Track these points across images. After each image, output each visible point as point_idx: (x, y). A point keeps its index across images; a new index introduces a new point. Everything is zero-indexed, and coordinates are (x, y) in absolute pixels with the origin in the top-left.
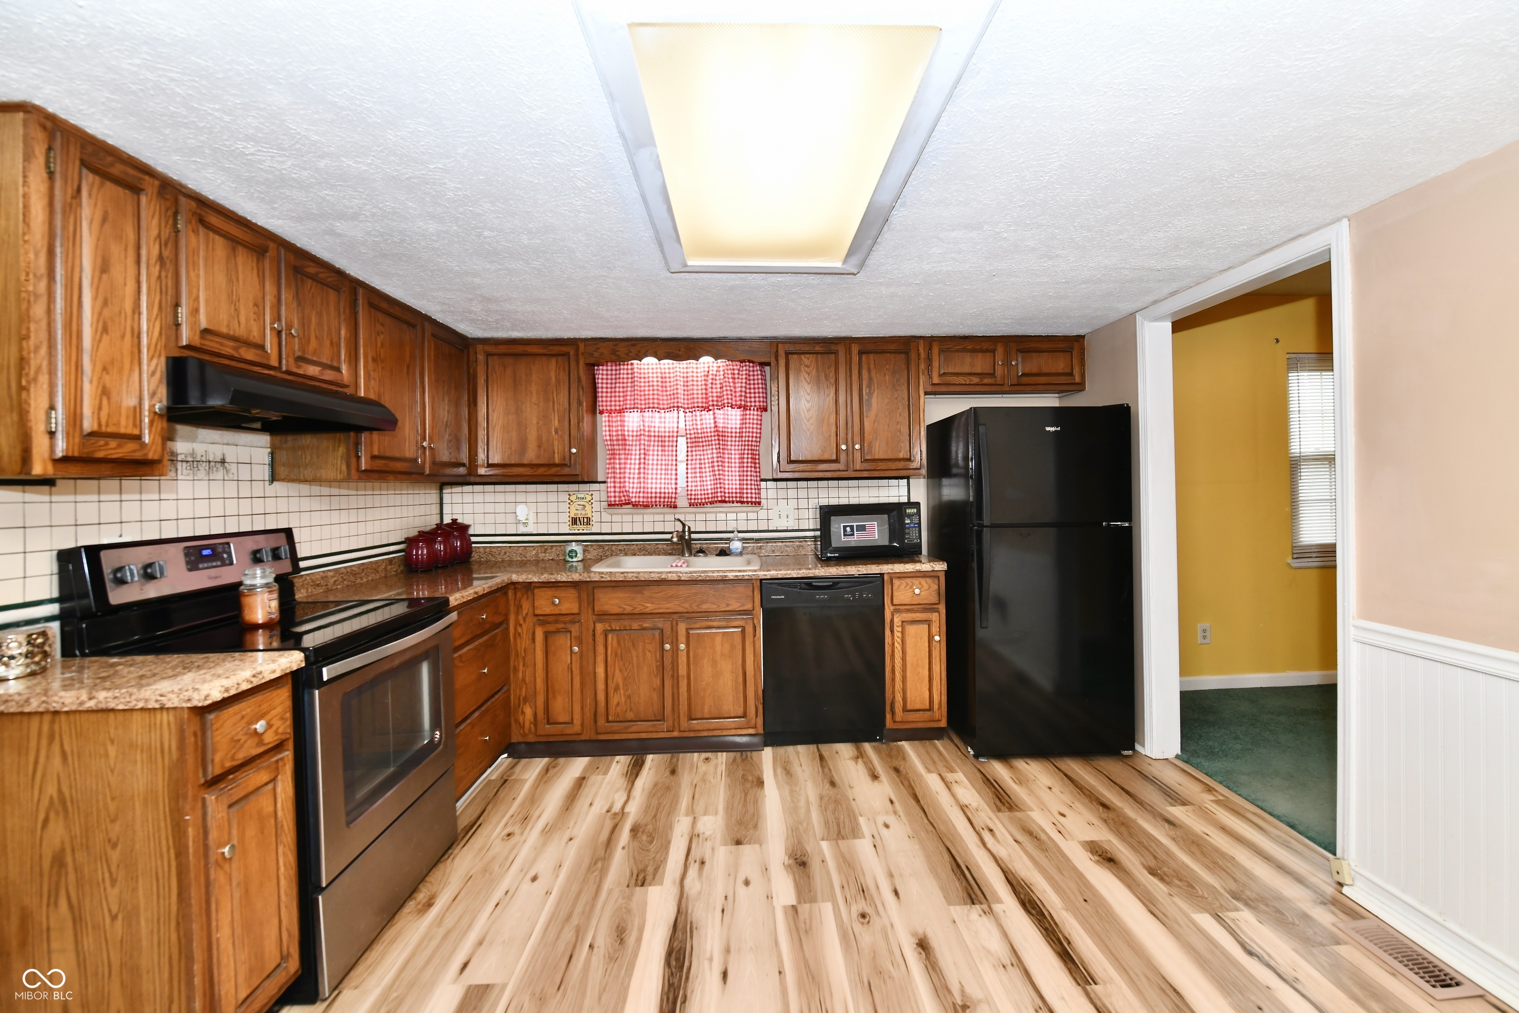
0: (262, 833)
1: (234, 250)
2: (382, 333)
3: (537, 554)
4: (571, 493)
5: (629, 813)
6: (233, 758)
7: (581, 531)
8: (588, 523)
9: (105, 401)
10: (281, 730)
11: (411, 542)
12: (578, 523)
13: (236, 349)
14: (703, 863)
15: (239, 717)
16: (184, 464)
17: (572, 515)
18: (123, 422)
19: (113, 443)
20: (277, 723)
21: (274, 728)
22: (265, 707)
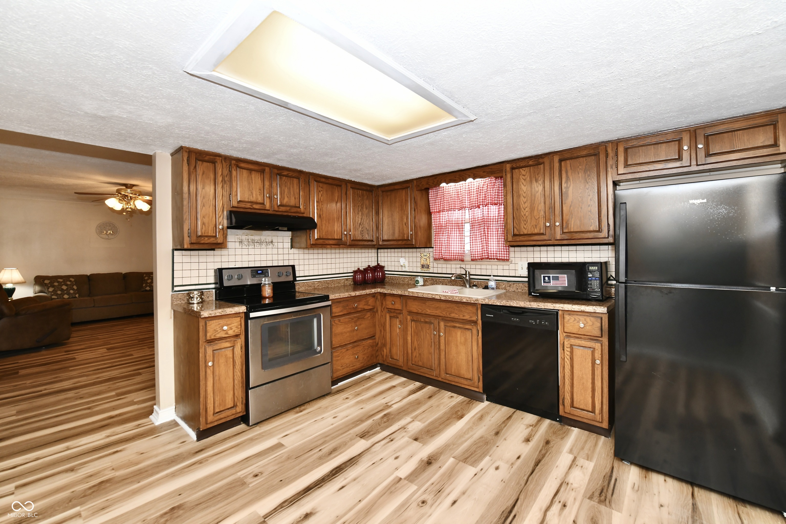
0: (227, 362)
1: (251, 173)
2: (322, 191)
3: (408, 281)
4: (422, 253)
5: (392, 407)
6: (215, 336)
7: (425, 271)
8: (428, 268)
9: (204, 226)
10: (236, 331)
11: (355, 272)
12: (424, 267)
13: (251, 206)
14: (392, 440)
15: (218, 323)
16: (257, 243)
17: (422, 264)
18: (210, 232)
19: (206, 239)
20: (234, 328)
21: (233, 330)
22: (229, 322)
